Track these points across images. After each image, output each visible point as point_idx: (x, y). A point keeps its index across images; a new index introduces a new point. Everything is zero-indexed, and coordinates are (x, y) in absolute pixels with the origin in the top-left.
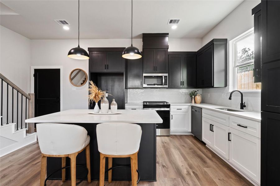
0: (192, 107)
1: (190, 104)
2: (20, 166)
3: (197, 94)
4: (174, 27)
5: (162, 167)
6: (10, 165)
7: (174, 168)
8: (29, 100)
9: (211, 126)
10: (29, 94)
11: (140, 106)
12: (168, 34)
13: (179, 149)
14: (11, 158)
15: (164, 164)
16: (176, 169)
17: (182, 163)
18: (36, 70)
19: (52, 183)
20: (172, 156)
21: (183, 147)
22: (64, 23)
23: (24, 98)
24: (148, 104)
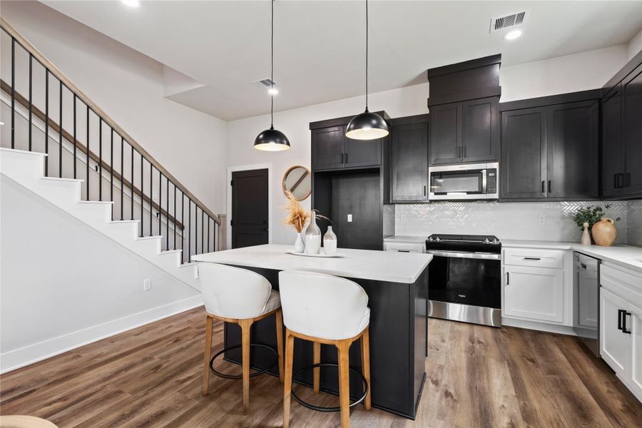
0: (577, 254)
1: (568, 247)
2: (197, 330)
3: (602, 215)
4: (513, 34)
5: (443, 394)
6: (186, 327)
7: (477, 404)
8: (219, 225)
9: (623, 314)
10: (219, 215)
11: (419, 245)
12: (499, 56)
13: (513, 366)
14: (192, 317)
15: (452, 391)
16: (480, 409)
17: (505, 401)
18: (234, 174)
19: (229, 366)
20: (485, 376)
21: (529, 363)
22: (269, 83)
23: (212, 222)
24: (438, 240)
